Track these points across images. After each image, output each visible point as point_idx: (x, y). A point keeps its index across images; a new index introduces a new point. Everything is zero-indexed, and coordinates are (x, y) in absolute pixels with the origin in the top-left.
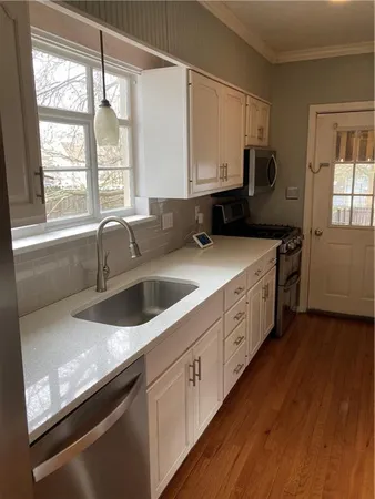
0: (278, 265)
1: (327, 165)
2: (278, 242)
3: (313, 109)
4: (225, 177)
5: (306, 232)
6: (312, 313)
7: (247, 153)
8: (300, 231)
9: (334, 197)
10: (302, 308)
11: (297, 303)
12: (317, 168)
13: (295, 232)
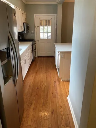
0: (32, 47)
1: (39, 27)
2: (32, 42)
3: (35, 15)
4: (21, 29)
5: (36, 41)
6: (39, 57)
7: (24, 24)
8: (35, 40)
9: (41, 33)
10: (37, 56)
11: (36, 55)
12: (37, 27)
13: (34, 41)
